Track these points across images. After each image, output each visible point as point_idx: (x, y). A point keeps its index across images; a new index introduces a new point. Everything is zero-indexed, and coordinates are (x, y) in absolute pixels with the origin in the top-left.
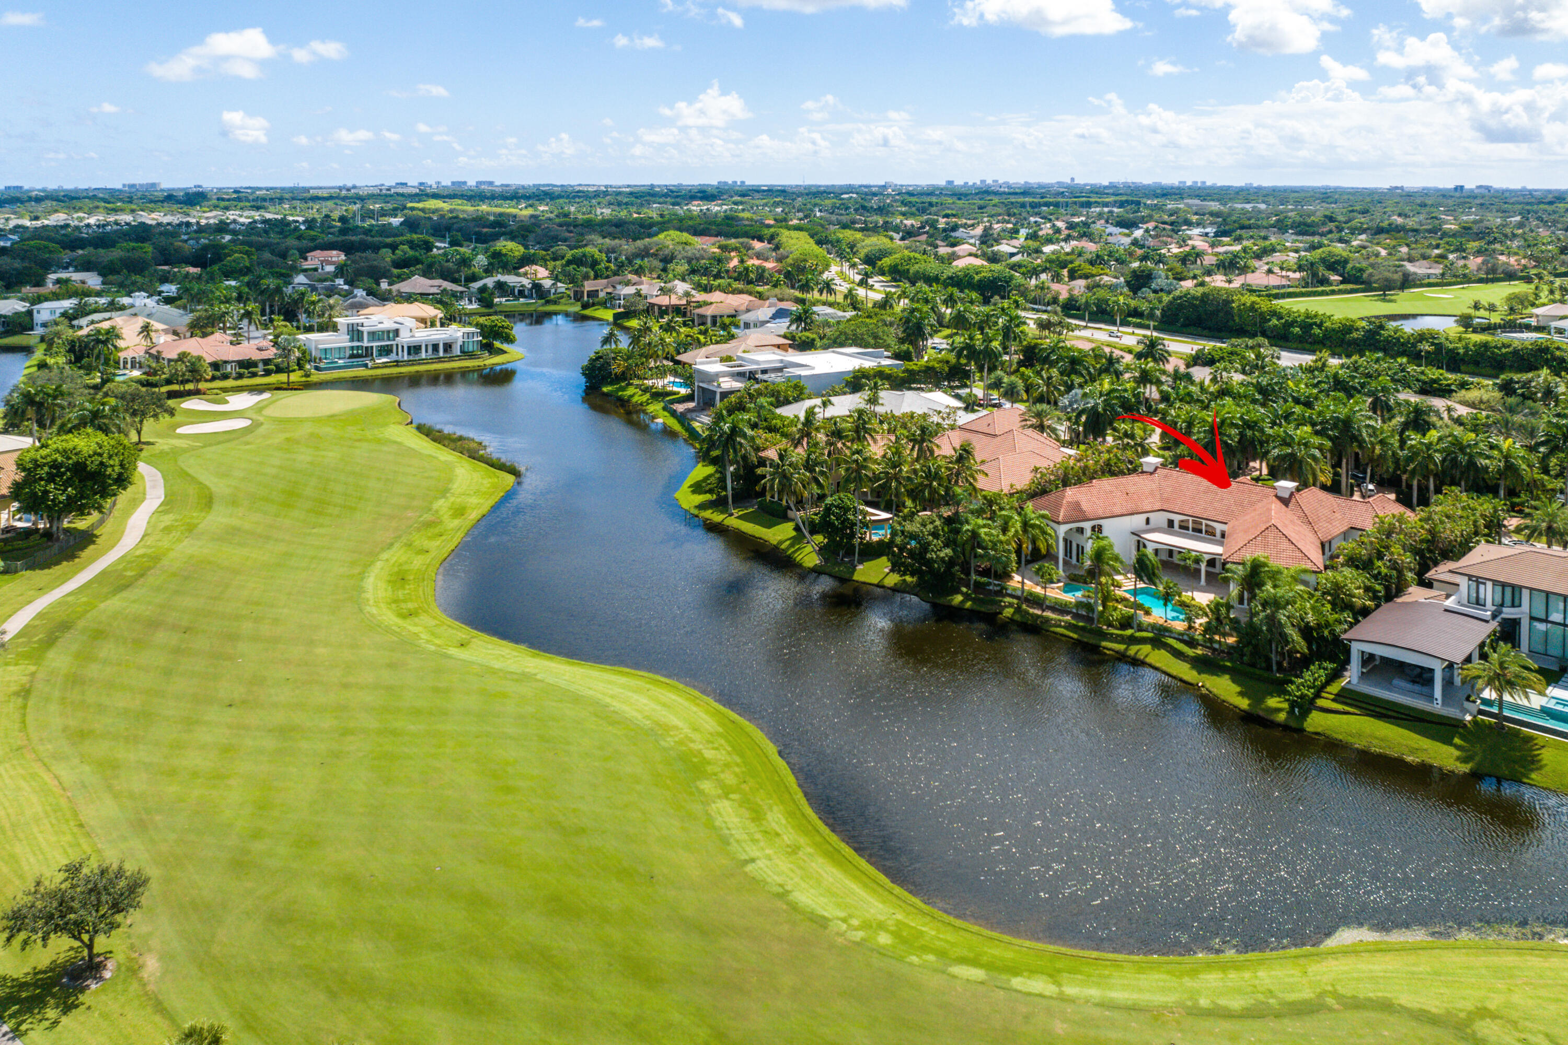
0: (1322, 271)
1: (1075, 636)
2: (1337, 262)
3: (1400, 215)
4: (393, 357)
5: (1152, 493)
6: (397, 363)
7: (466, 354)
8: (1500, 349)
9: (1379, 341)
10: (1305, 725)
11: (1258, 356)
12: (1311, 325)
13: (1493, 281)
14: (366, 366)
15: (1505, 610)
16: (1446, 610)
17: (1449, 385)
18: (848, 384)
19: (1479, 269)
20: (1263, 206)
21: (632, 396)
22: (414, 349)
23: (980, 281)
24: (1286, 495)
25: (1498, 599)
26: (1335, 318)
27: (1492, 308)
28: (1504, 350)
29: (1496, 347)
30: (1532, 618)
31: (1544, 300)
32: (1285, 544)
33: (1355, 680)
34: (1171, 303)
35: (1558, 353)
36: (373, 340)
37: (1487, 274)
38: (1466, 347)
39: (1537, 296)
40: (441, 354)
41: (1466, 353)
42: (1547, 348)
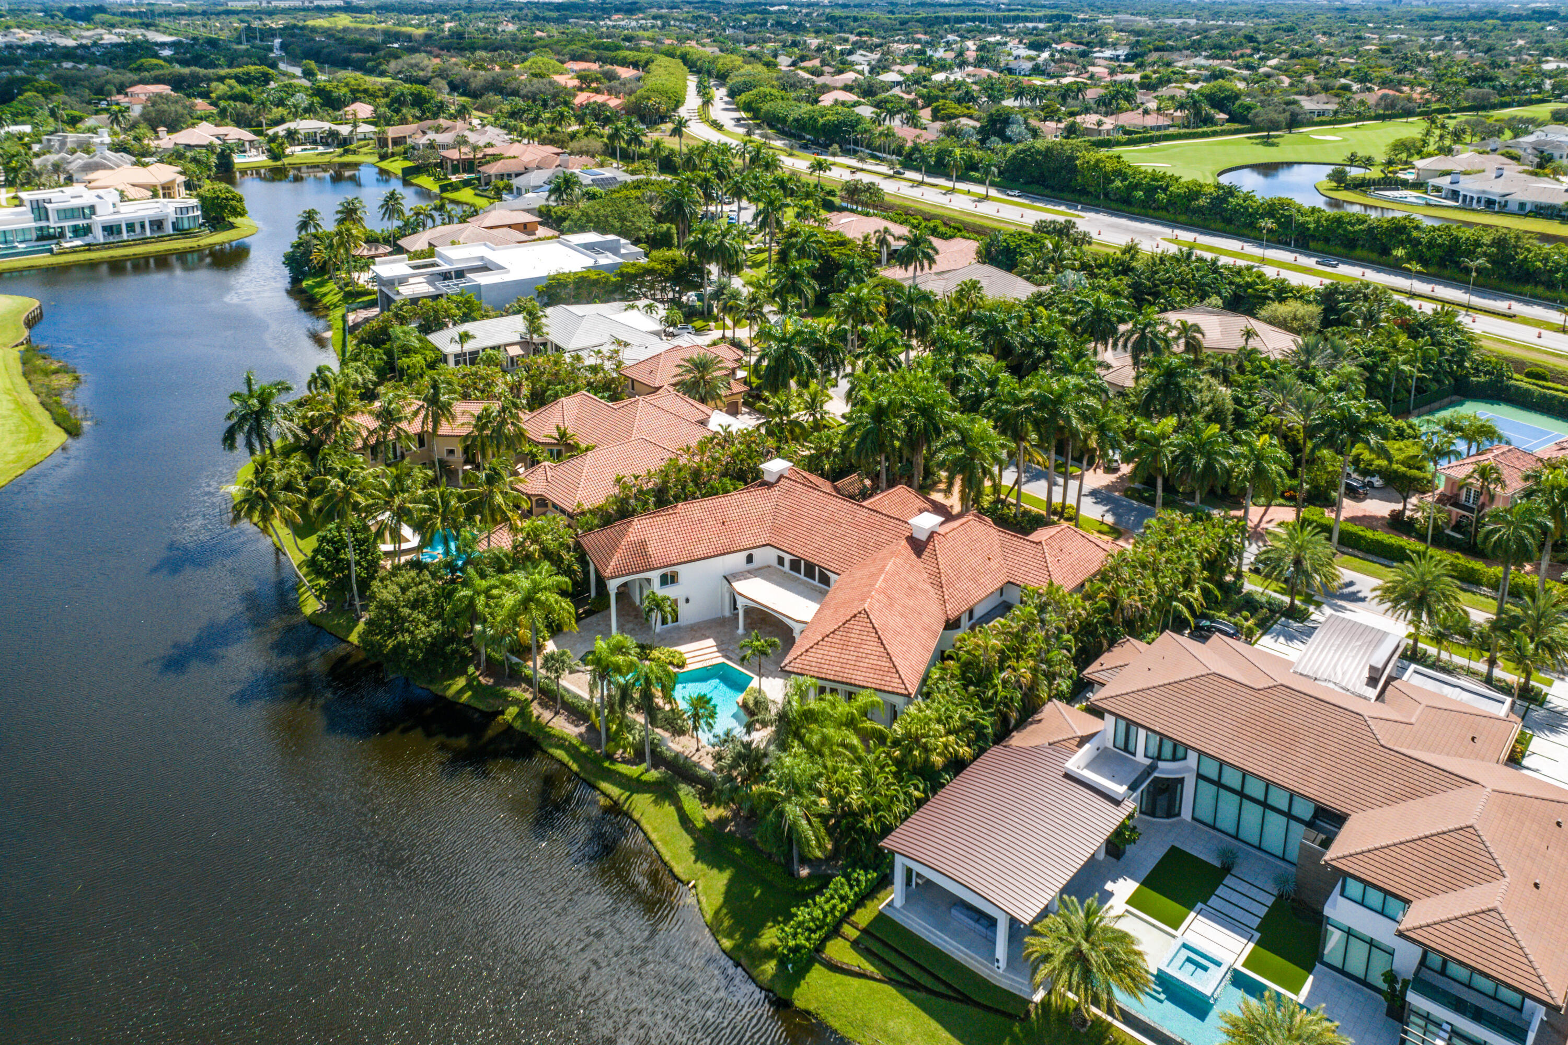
0: (1207, 109)
1: (575, 767)
2: (1227, 98)
3: (1324, 34)
4: (89, 239)
5: (761, 519)
6: (89, 247)
7: (180, 231)
8: (1353, 225)
9: (1226, 210)
10: (797, 992)
11: (1057, 247)
12: (1156, 189)
13: (1391, 117)
14: (51, 251)
15: (1161, 764)
16: (1067, 776)
17: (1266, 291)
18: (540, 294)
19: (1377, 105)
20: (1193, 22)
21: (325, 295)
22: (110, 229)
23: (824, 125)
24: (923, 537)
25: (1153, 751)
26: (1182, 180)
27: (1368, 162)
28: (1357, 227)
29: (1349, 223)
30: (1200, 776)
31: (1432, 148)
32: (872, 646)
33: (898, 904)
34: (1014, 157)
35: (1415, 234)
36: (66, 218)
37: (1386, 109)
38: (1318, 222)
39: (1425, 143)
40: (148, 233)
41: (1316, 229)
42: (1405, 227)
